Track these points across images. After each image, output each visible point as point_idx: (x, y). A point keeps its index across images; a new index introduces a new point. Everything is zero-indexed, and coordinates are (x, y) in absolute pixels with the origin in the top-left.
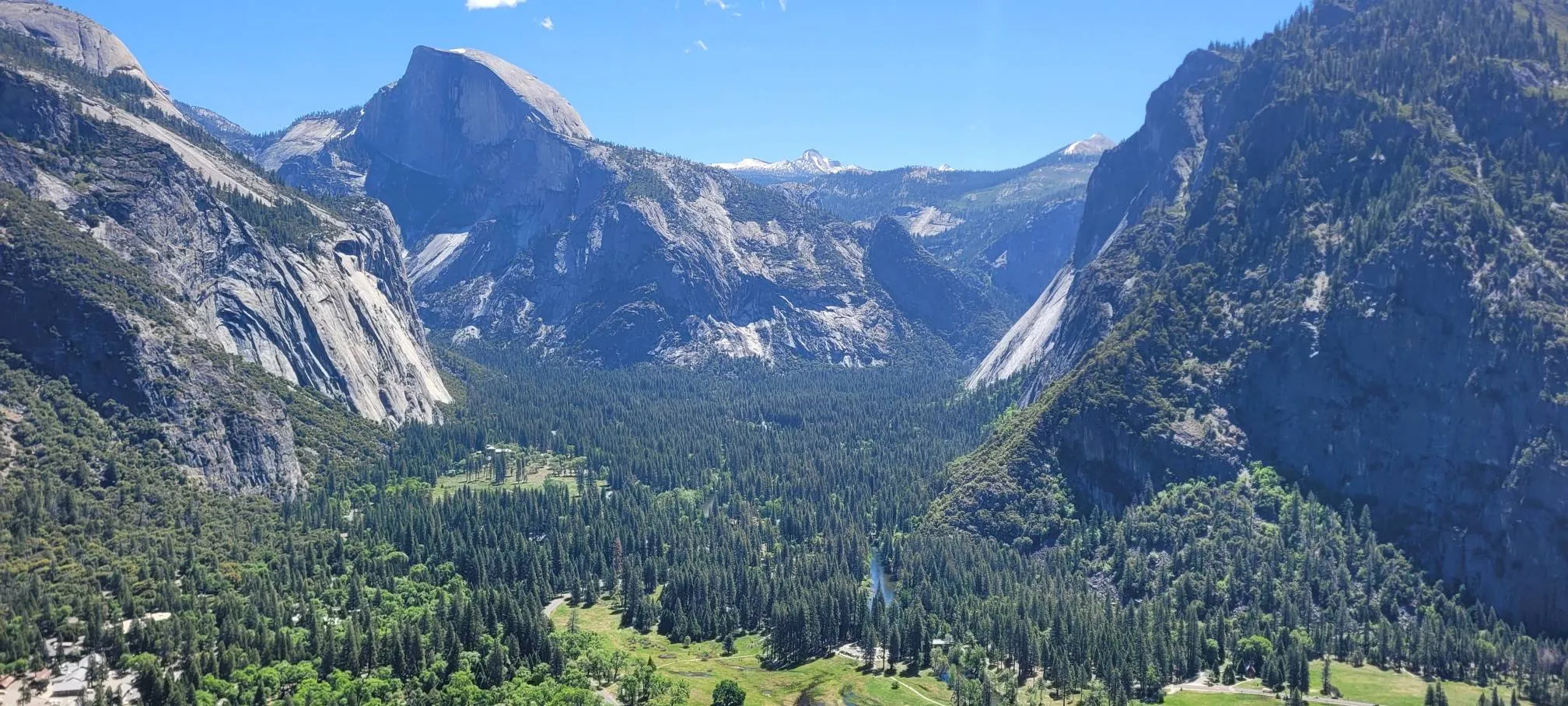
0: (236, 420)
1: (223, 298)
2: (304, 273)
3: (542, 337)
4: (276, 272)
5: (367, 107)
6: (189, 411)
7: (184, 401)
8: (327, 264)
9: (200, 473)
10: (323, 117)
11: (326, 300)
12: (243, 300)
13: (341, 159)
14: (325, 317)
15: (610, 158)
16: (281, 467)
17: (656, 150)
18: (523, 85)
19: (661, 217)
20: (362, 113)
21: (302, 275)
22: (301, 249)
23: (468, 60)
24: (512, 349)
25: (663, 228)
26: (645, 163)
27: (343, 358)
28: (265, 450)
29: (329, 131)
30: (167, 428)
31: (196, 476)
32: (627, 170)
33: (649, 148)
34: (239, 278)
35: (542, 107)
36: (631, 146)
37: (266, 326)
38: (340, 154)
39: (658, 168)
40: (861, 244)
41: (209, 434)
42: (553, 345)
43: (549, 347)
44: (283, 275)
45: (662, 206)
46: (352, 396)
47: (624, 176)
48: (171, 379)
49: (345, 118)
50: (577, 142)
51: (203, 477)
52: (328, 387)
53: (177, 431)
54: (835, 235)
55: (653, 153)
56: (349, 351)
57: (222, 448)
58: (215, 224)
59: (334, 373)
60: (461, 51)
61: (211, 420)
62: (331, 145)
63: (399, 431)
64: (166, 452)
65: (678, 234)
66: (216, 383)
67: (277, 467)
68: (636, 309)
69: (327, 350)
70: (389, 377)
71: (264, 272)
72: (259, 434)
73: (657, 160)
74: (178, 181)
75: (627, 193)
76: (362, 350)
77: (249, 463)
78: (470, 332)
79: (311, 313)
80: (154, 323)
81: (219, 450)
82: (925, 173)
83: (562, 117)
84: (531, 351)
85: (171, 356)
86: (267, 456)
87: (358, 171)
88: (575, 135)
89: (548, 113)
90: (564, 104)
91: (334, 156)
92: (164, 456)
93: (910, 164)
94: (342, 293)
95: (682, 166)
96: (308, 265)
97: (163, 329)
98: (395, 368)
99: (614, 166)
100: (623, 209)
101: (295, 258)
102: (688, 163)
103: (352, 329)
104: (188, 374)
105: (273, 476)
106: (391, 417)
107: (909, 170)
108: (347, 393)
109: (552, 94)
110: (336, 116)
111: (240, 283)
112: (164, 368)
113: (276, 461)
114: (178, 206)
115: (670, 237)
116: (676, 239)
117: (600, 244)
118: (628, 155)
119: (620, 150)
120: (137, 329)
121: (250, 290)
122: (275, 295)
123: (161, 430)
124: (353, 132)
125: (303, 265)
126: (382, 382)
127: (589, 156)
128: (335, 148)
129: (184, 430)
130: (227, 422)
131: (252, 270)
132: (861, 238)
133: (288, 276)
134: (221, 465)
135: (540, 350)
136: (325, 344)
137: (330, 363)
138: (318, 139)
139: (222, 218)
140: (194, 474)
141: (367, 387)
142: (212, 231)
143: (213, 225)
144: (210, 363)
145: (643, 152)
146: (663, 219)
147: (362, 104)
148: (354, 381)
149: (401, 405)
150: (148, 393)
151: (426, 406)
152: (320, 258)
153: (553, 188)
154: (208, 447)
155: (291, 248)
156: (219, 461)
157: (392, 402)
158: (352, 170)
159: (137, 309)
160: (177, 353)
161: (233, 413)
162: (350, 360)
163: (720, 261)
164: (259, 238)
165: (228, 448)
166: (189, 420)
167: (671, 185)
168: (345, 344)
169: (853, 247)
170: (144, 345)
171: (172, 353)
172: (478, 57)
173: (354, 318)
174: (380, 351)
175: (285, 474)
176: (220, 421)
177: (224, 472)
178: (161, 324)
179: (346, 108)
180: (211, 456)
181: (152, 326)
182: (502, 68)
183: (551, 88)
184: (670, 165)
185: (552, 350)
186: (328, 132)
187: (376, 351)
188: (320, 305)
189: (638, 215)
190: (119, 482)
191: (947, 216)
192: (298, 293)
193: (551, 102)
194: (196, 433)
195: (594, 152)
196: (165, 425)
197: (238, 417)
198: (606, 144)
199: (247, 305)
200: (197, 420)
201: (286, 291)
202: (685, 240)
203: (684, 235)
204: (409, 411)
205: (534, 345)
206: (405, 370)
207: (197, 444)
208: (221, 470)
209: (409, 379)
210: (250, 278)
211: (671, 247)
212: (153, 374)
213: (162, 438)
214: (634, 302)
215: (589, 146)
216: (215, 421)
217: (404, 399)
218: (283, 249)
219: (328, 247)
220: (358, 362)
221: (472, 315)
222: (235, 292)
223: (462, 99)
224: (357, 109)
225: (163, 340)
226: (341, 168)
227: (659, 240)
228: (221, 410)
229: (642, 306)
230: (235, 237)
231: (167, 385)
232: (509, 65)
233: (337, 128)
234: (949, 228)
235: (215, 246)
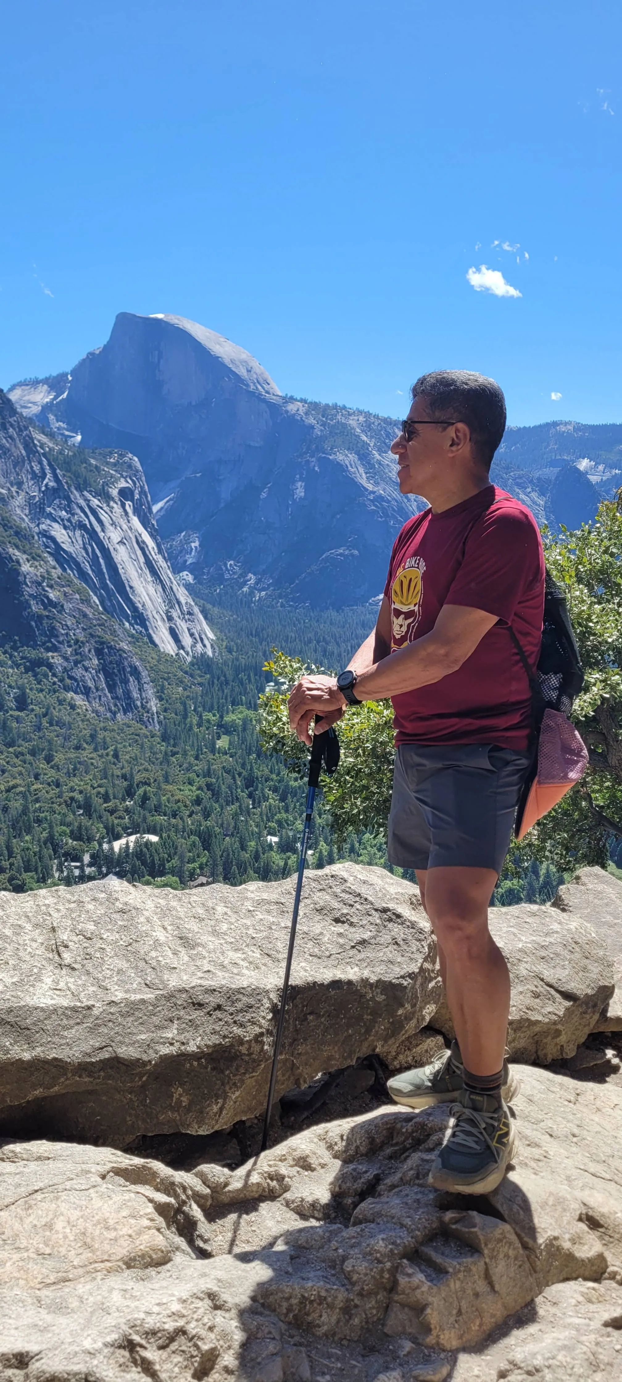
0: (106, 650)
1: (44, 539)
2: (104, 517)
3: (252, 581)
4: (82, 515)
5: (73, 373)
6: (68, 642)
7: (63, 632)
8: (117, 508)
9: (84, 700)
10: (35, 383)
11: (121, 542)
12: (59, 540)
13: (57, 421)
14: (122, 556)
15: (306, 414)
16: (144, 695)
17: (348, 406)
18: (218, 347)
19: (359, 468)
20: (70, 378)
21: (102, 518)
22: (97, 494)
23: (167, 323)
24: (226, 593)
25: (363, 480)
26: (339, 417)
27: (140, 596)
28: (131, 680)
29: (42, 395)
30: (53, 658)
31: (82, 703)
32: (324, 425)
33: (340, 403)
34: (55, 520)
35: (237, 367)
36: (324, 402)
37: (78, 565)
38: (56, 416)
39: (351, 422)
40: (542, 493)
41: (86, 663)
42: (263, 589)
43: (260, 591)
44: (87, 517)
45: (360, 459)
46: (151, 631)
47: (321, 431)
48: (50, 611)
49: (55, 383)
50: (274, 400)
51: (86, 703)
52: (130, 624)
53: (61, 661)
54: (518, 485)
55: (344, 408)
56: (143, 590)
57: (98, 676)
58: (37, 468)
59: (135, 609)
60: (160, 316)
61: (87, 650)
62: (47, 408)
63: (192, 664)
64: (56, 679)
65: (377, 484)
66: (85, 616)
67: (141, 696)
68: (341, 555)
69: (128, 589)
70: (175, 614)
71: (73, 515)
72: (126, 663)
73: (350, 415)
74: (12, 425)
75: (327, 446)
76: (151, 589)
77: (120, 691)
78: (185, 577)
79: (113, 554)
80: (29, 557)
81: (96, 678)
82: (571, 428)
83: (255, 376)
84: (245, 595)
85: (47, 589)
86: (133, 684)
87: (72, 432)
88: (268, 392)
89: (242, 372)
90: (255, 364)
91: (51, 417)
92: (54, 683)
93: (556, 418)
94: (131, 535)
95: (372, 420)
96: (105, 509)
97: (37, 563)
98: (177, 606)
99: (312, 421)
100: (324, 462)
101: (95, 502)
102: (376, 417)
103: (141, 569)
104: (62, 606)
105: (139, 703)
106: (182, 652)
107: (555, 424)
108: (147, 630)
109: (244, 355)
110: (46, 381)
111: (56, 525)
112: (43, 601)
113: (140, 690)
114: (13, 449)
115: (370, 487)
116: (376, 489)
117: (303, 494)
118: (324, 411)
119: (314, 406)
120: (18, 562)
121: (64, 532)
122: (83, 536)
123: (48, 659)
124: (65, 395)
125: (101, 508)
126: (170, 619)
127: (287, 412)
128: (51, 411)
129: (66, 659)
130: (99, 653)
131: (64, 513)
132: (542, 487)
133: (92, 519)
134: (99, 693)
135: (251, 594)
136: (126, 582)
137: (130, 600)
138: (34, 403)
139: (40, 463)
140: (79, 700)
141: (160, 623)
142: (33, 472)
143: (35, 468)
144: (77, 596)
145: (335, 407)
146: (361, 470)
147: (68, 369)
148: (150, 616)
149: (187, 641)
150: (33, 623)
151: (206, 642)
152: (112, 503)
153: (252, 444)
154: (88, 676)
155: (90, 492)
156: (97, 689)
157: (181, 638)
158: (67, 430)
159: (14, 544)
160: (51, 587)
161: (102, 643)
162: (146, 598)
163: (415, 509)
164: (67, 483)
165: (101, 676)
166: (69, 650)
167: (364, 438)
168: (139, 583)
169: (534, 495)
170: (25, 578)
171: (48, 586)
172: (176, 321)
173: (142, 560)
174: (164, 590)
175: (147, 702)
176: (93, 651)
177: (103, 699)
178: (33, 558)
179: (54, 374)
180: (90, 684)
181: (28, 561)
182: (199, 331)
183: (242, 350)
184: (362, 419)
185: (263, 593)
186: (42, 397)
187: (161, 590)
188: (117, 546)
189: (340, 468)
190: (31, 707)
191: (601, 467)
192: (101, 535)
193: (244, 362)
194: (76, 663)
195: (292, 408)
196: (50, 654)
197: (108, 647)
198: (302, 400)
199: (62, 545)
200: (75, 650)
201: (93, 535)
202: (384, 490)
203: (383, 485)
204: (193, 646)
205: (245, 589)
206: (185, 608)
207: (78, 672)
208: (100, 696)
209: (190, 617)
210: (62, 520)
211: (371, 497)
212: (35, 607)
213: (50, 666)
214: (339, 547)
215: (286, 402)
216: (90, 651)
217: (188, 635)
218: (85, 493)
219: (114, 492)
220: (151, 599)
221: (186, 561)
222: (53, 533)
223: (162, 362)
224: (64, 375)
225: (39, 574)
226: (59, 429)
227: (361, 490)
228: (92, 641)
229: (347, 552)
230: (49, 481)
231: (47, 616)
232: (203, 328)
233: (49, 393)
234: (604, 478)
235: (37, 489)
